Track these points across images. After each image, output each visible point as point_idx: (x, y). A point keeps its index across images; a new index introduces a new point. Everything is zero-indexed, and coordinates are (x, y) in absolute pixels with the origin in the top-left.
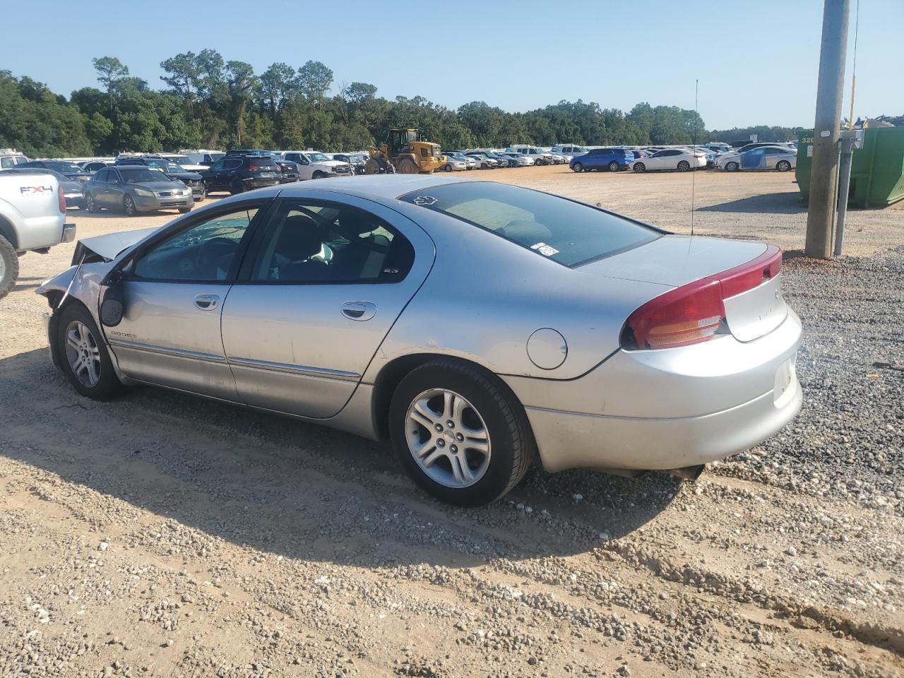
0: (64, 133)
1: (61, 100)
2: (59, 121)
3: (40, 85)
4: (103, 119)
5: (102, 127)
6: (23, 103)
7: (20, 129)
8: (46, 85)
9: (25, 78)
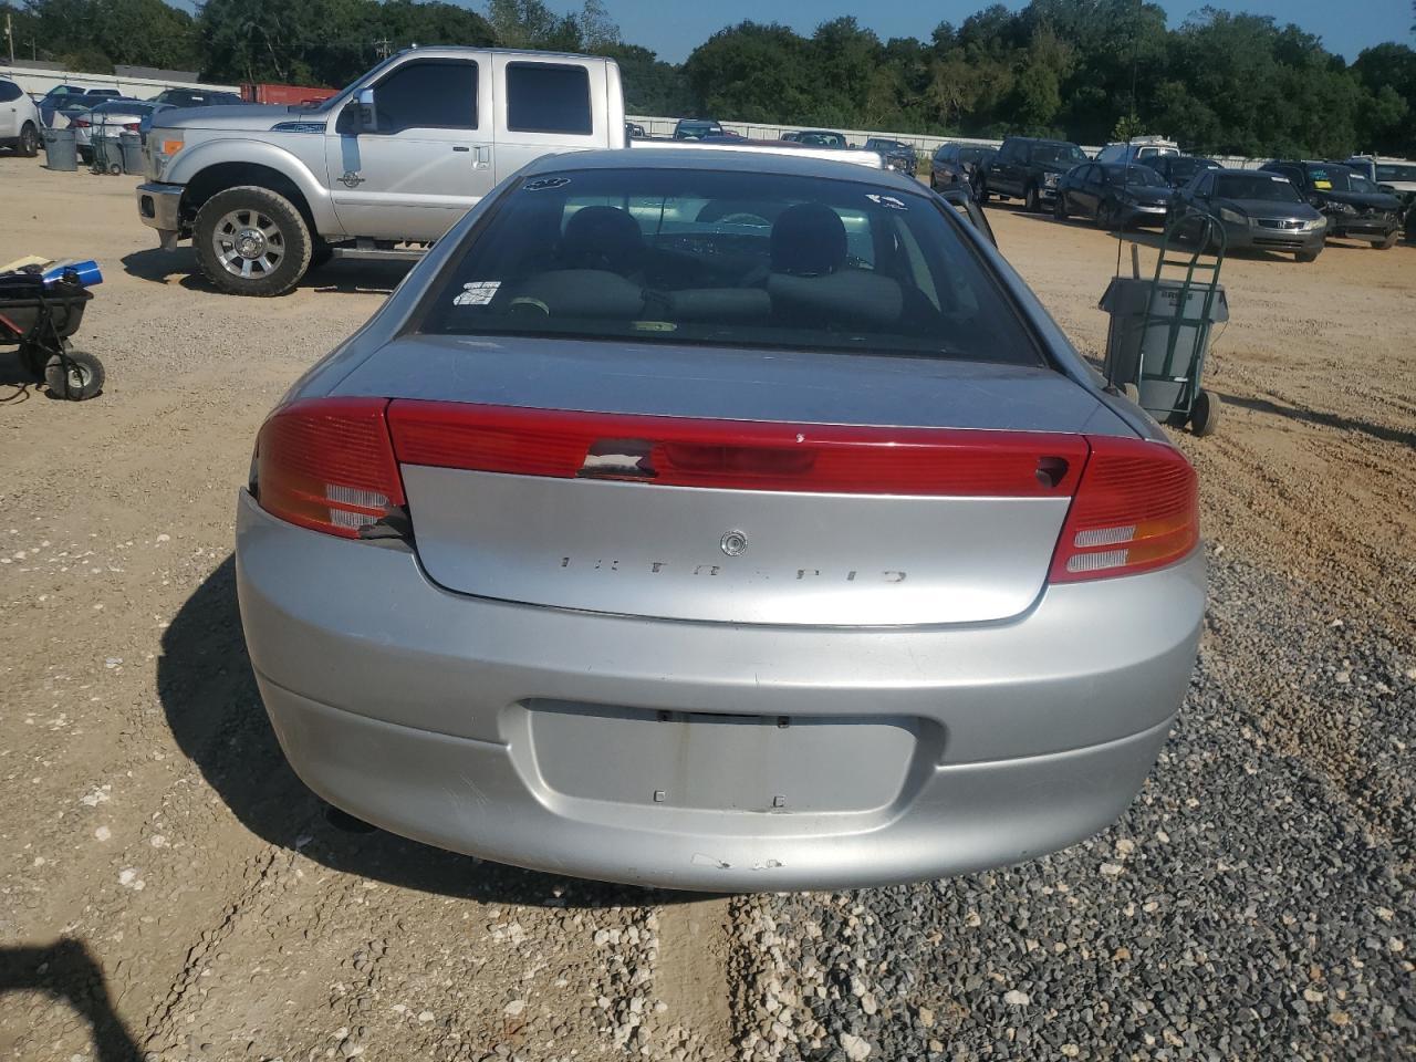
0: (1315, 118)
1: (1336, 63)
2: (1315, 99)
3: (1311, 37)
4: (1395, 96)
5: (1386, 111)
6: (1272, 68)
7: (1247, 109)
8: (1320, 38)
9: (1291, 27)
